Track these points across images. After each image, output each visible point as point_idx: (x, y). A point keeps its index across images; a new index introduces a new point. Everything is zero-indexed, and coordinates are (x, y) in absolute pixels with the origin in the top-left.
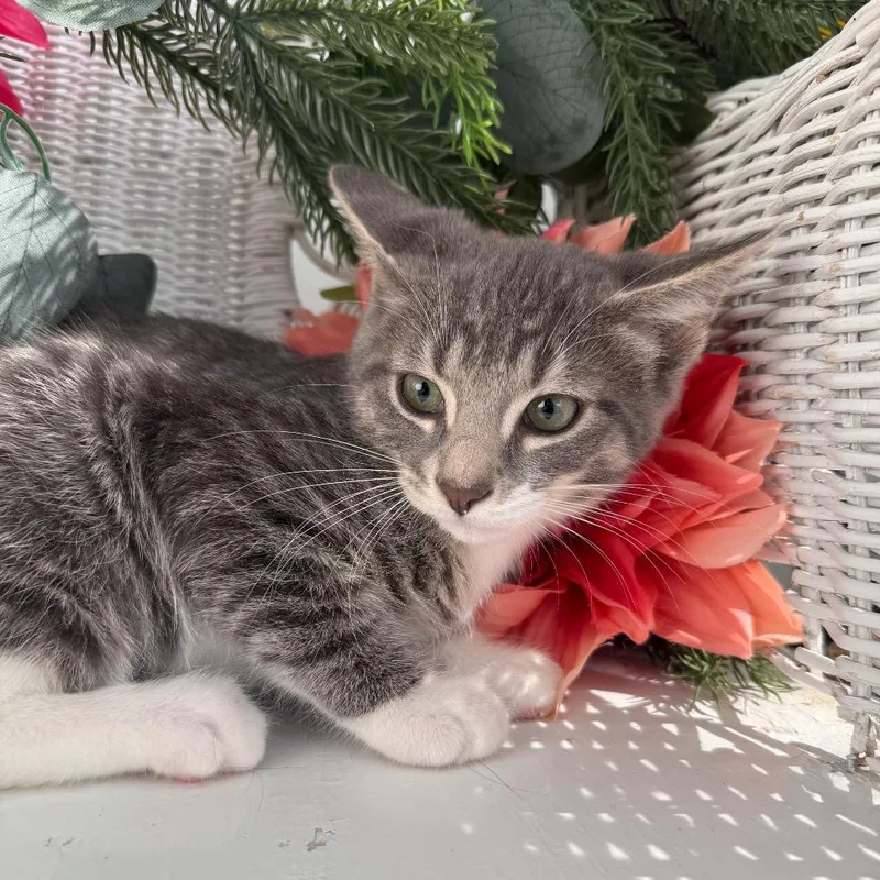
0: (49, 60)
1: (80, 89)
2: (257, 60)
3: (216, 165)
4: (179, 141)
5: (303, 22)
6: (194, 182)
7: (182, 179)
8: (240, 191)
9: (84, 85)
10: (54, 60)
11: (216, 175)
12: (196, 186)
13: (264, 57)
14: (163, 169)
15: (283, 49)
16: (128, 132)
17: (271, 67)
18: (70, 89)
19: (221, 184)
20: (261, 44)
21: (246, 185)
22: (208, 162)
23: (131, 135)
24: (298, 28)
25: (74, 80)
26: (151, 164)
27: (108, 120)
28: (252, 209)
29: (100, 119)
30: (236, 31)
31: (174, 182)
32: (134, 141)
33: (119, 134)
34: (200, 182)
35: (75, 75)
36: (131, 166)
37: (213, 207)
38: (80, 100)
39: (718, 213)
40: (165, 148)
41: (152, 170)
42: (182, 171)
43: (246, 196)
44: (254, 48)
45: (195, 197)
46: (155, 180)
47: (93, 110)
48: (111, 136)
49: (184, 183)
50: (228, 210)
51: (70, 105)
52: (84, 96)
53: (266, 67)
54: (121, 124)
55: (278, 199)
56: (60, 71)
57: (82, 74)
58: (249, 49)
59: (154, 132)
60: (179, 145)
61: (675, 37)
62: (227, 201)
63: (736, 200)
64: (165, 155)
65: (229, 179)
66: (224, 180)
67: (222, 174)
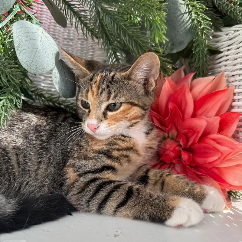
0: (41, 13)
1: (49, 21)
2: (100, 13)
3: (85, 43)
4: (75, 36)
5: (114, 3)
6: (79, 47)
7: (76, 46)
8: (91, 50)
9: (50, 20)
10: (42, 13)
11: (85, 46)
12: (80, 48)
13: (102, 12)
14: (71, 43)
15: (108, 10)
16: (62, 33)
17: (104, 15)
18: (46, 21)
19: (86, 48)
20: (102, 9)
21: (93, 49)
22: (83, 42)
23: (62, 34)
24: (112, 5)
25: (48, 18)
26: (68, 42)
27: (56, 30)
28: (95, 56)
29: (54, 29)
30: (95, 5)
31: (74, 47)
32: (63, 35)
33: (59, 33)
34: (81, 47)
35: (48, 17)
36: (62, 43)
37: (84, 54)
38: (49, 24)
39: (228, 62)
40: (71, 38)
41: (68, 44)
42: (76, 44)
43: (93, 52)
44: (100, 10)
45: (79, 52)
46: (69, 47)
47: (53, 27)
48: (57, 34)
49: (76, 48)
50: (88, 56)
51: (46, 25)
52: (50, 23)
53: (102, 15)
54: (60, 31)
55: (102, 53)
56: (44, 16)
57: (49, 17)
58: (98, 10)
59: (69, 33)
60: (75, 37)
61: (214, 12)
62: (88, 53)
63: (234, 59)
64: (71, 40)
65: (89, 47)
66: (87, 47)
67: (87, 45)
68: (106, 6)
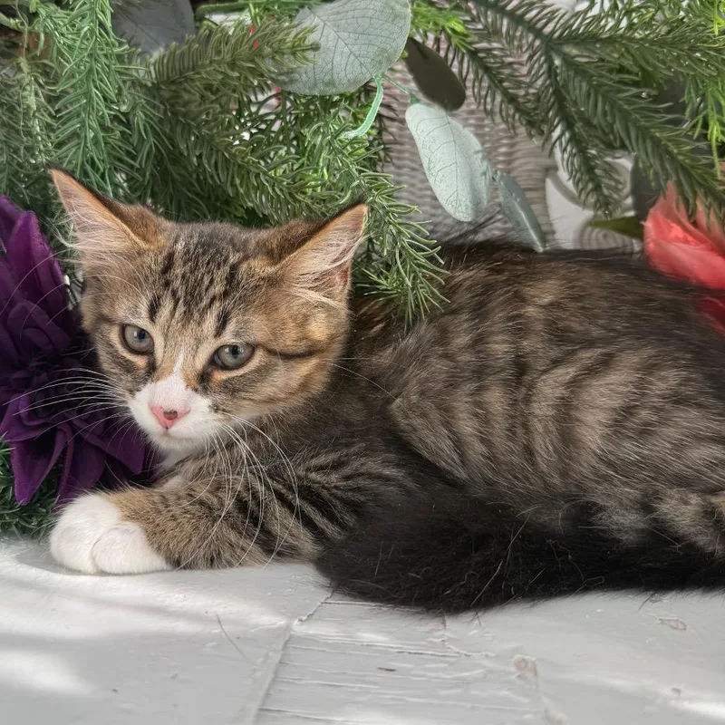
3: (487, 122)
8: (505, 141)
11: (487, 129)
13: (565, 69)
19: (491, 136)
20: (564, 60)
22: (481, 119)
28: (516, 155)
43: (511, 146)
44: (558, 62)
50: (495, 156)
62: (495, 149)
65: (497, 132)
66: (493, 133)
67: (492, 128)
68: (575, 52)
